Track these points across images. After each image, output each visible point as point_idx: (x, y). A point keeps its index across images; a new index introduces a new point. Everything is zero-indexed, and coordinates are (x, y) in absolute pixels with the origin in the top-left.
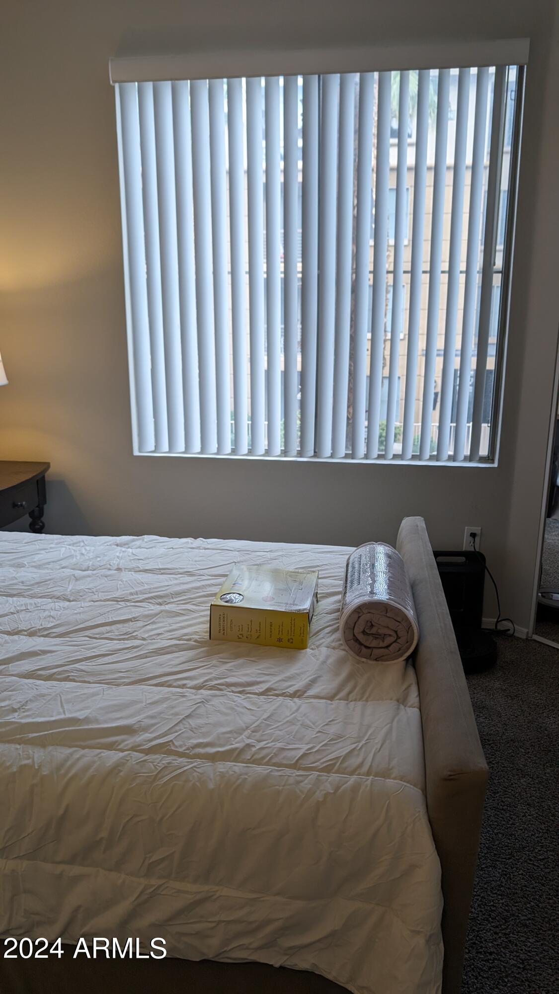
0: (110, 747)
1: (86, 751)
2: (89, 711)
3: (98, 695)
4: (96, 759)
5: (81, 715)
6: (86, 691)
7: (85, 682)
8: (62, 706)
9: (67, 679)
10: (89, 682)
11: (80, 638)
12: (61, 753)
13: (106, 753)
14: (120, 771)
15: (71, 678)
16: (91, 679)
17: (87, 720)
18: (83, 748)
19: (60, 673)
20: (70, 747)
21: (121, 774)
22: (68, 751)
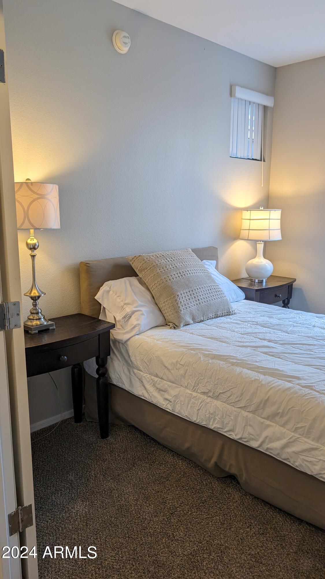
0: (289, 382)
1: (280, 380)
2: (284, 369)
3: (290, 365)
4: (283, 384)
5: (281, 369)
6: (285, 363)
7: (286, 360)
8: (275, 365)
9: (279, 358)
10: (288, 361)
11: (288, 346)
12: (270, 379)
13: (287, 383)
14: (291, 390)
15: (281, 358)
16: (289, 360)
17: (282, 371)
18: (279, 379)
19: (277, 355)
20: (274, 378)
21: (291, 391)
22: (273, 379)
